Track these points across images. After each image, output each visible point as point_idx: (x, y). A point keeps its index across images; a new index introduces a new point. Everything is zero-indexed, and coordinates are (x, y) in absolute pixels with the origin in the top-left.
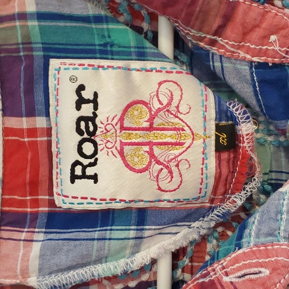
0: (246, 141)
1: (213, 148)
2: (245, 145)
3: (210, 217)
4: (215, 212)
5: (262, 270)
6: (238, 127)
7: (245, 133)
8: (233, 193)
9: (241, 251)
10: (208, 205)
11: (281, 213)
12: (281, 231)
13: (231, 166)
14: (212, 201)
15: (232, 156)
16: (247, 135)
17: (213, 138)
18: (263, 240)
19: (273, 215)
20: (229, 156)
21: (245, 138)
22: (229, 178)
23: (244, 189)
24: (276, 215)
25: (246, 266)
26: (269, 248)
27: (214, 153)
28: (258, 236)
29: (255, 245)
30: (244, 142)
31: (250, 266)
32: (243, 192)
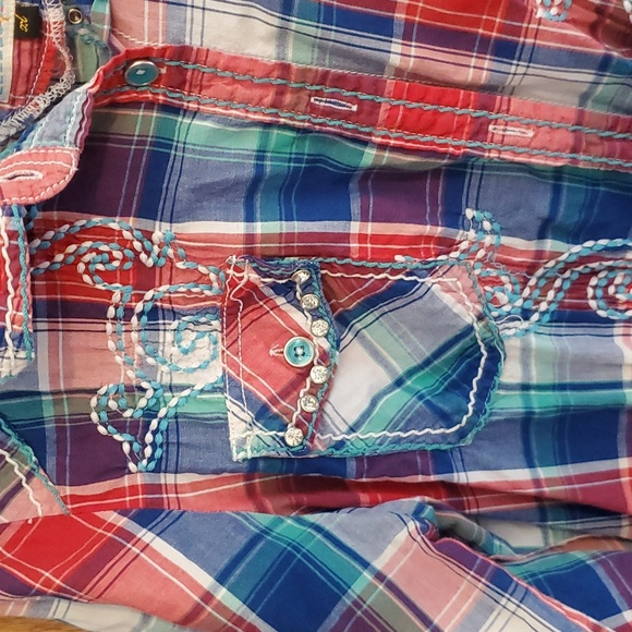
0: (53, 31)
1: (11, 34)
2: (52, 35)
3: (9, 121)
4: (16, 116)
5: (35, 173)
6: (44, 12)
7: (52, 21)
8: (35, 94)
9: (19, 153)
10: (8, 106)
11: (70, 114)
12: (68, 135)
13: (35, 59)
14: (13, 102)
15: (36, 47)
16: (55, 23)
17: (12, 21)
18: (44, 142)
19: (61, 117)
20: (32, 46)
21: (53, 26)
22: (32, 74)
23: (50, 90)
24: (65, 117)
25: (17, 167)
26: (50, 151)
27: (12, 40)
28: (40, 139)
29: (36, 148)
30: (50, 32)
31: (22, 167)
32: (48, 94)
